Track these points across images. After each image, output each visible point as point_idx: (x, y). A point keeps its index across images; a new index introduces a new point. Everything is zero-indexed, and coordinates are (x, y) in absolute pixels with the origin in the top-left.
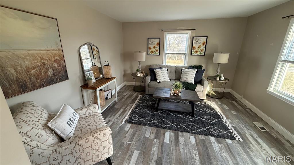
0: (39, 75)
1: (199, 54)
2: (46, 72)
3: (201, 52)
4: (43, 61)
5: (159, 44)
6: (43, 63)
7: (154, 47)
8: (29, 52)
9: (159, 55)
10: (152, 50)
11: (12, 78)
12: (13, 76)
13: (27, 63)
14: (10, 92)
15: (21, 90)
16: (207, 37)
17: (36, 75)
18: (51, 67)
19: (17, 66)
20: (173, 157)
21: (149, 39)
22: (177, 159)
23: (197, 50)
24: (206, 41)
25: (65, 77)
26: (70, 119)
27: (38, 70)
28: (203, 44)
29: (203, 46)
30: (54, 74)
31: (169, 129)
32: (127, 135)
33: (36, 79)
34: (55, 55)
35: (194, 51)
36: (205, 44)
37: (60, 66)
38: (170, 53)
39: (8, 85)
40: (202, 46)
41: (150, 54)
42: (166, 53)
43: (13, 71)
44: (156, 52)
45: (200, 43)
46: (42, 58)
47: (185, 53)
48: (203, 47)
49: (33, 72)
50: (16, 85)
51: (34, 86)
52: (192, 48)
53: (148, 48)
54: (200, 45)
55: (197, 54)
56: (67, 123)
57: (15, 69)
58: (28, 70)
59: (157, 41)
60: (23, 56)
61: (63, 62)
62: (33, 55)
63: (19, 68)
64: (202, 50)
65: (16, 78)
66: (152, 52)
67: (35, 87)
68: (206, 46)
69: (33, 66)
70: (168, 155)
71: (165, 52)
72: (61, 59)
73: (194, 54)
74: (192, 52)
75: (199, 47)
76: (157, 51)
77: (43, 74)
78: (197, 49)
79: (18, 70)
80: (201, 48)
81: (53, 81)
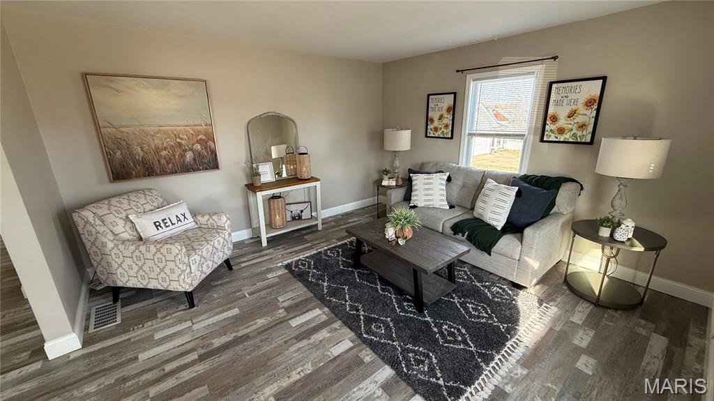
0: (172, 158)
1: (571, 140)
2: (183, 156)
3: (579, 133)
4: (178, 140)
5: (453, 110)
6: (179, 143)
7: (441, 117)
8: (160, 128)
9: (452, 138)
10: (436, 123)
11: (137, 157)
12: (139, 156)
13: (156, 141)
14: (134, 173)
15: (147, 174)
16: (604, 79)
17: (167, 157)
18: (191, 150)
19: (144, 144)
20: (265, 349)
21: (431, 97)
22: (264, 356)
23: (565, 126)
24: (599, 94)
25: (213, 164)
26: (163, 220)
27: (171, 151)
28: (589, 104)
29: (588, 112)
30: (194, 159)
31: (328, 307)
32: (258, 284)
33: (167, 163)
34: (199, 133)
35: (553, 127)
36: (596, 105)
37: (206, 148)
38: (477, 132)
39: (132, 165)
40: (582, 109)
41: (432, 135)
42: (470, 134)
43: (139, 150)
44: (445, 131)
45: (576, 101)
46: (177, 136)
47: (524, 135)
48: (588, 116)
49: (164, 153)
50: (141, 167)
51: (163, 171)
52: (546, 117)
53: (428, 120)
54: (574, 108)
55: (562, 140)
56: (155, 223)
57: (141, 148)
58: (157, 150)
59: (449, 100)
60: (152, 133)
61: (212, 143)
62: (165, 132)
63: (146, 147)
64: (582, 126)
65: (142, 159)
66: (436, 129)
67: (164, 173)
68: (598, 110)
69: (165, 145)
70: (261, 341)
71: (467, 130)
72: (208, 139)
73: (553, 139)
74: (546, 133)
75: (572, 115)
76: (446, 126)
77: (177, 157)
78: (562, 123)
79: (145, 149)
80: (579, 119)
81: (193, 169)
